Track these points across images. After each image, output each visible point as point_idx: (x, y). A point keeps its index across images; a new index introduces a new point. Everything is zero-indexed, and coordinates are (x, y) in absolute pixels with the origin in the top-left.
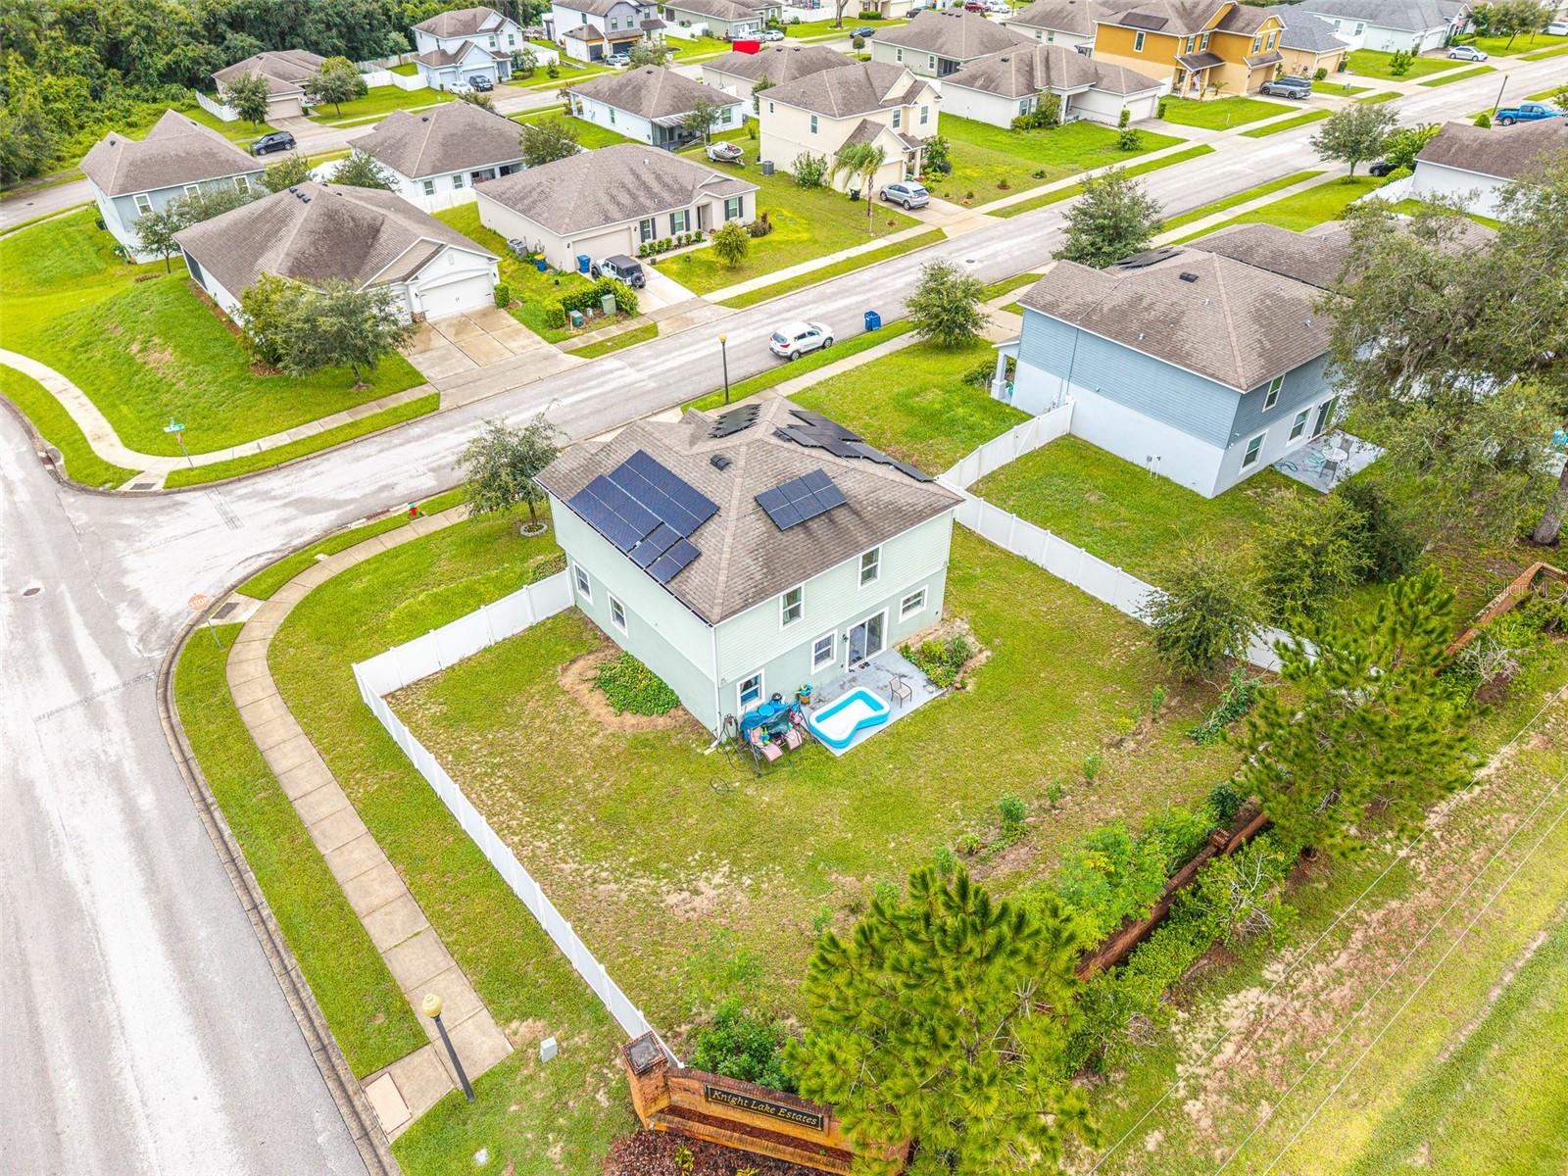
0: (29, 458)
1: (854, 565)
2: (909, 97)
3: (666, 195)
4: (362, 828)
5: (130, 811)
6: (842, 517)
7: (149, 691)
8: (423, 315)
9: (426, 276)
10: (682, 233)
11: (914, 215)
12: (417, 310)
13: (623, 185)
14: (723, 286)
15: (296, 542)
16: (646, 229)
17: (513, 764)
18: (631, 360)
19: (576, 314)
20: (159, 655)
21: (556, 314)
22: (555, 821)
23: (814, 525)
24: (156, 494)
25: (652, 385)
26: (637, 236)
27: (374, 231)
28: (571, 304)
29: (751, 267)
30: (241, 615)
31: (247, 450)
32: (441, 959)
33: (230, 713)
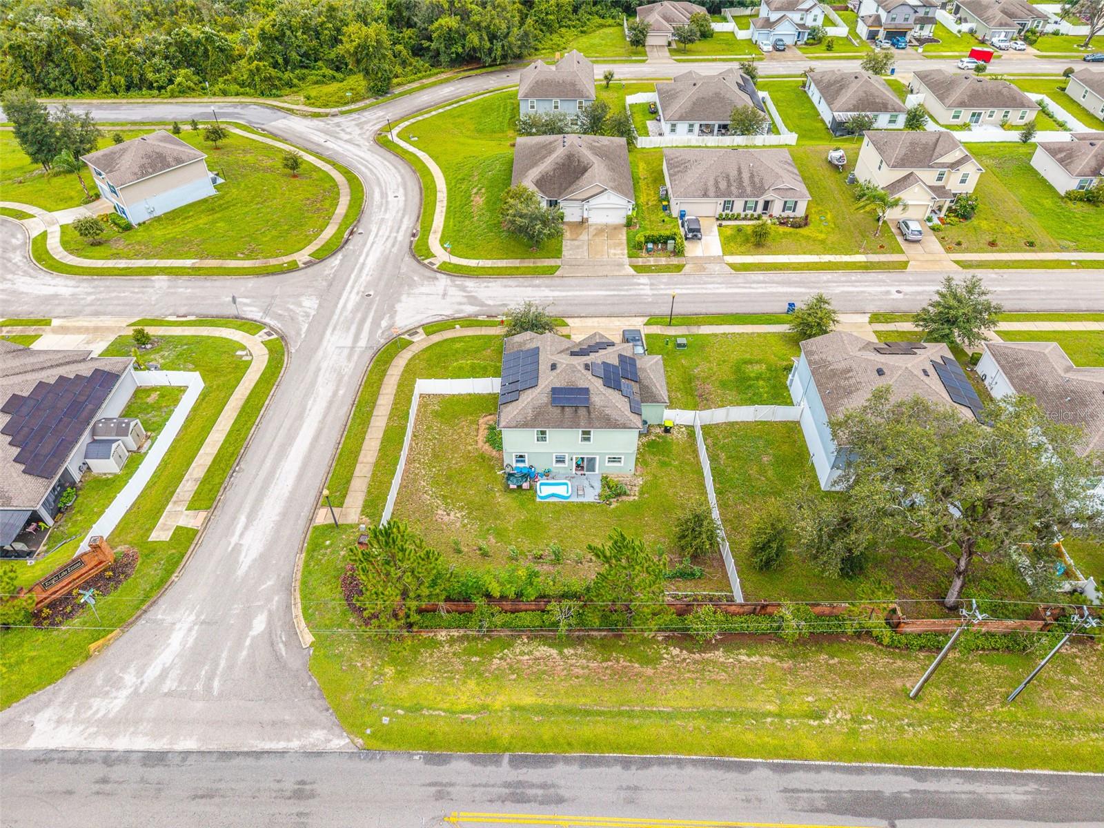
0: (410, 231)
1: (578, 433)
4: (381, 436)
5: (335, 394)
7: (370, 353)
8: (587, 219)
9: (593, 202)
12: (585, 216)
14: (743, 253)
15: (456, 316)
16: (728, 205)
17: (440, 441)
18: (652, 281)
20: (383, 341)
22: (434, 467)
23: (567, 409)
24: (433, 270)
25: (650, 300)
26: (720, 208)
27: (585, 170)
30: (416, 339)
31: (473, 263)
33: (384, 373)
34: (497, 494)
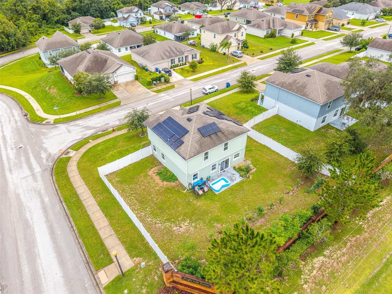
0: (21, 115)
1: (222, 146)
2: (239, 30)
3: (178, 53)
5: (43, 202)
6: (219, 134)
7: (48, 173)
8: (117, 82)
9: (118, 72)
10: (181, 62)
11: (239, 59)
12: (116, 80)
13: (167, 50)
14: (191, 76)
15: (85, 137)
16: (172, 61)
17: (136, 193)
18: (168, 94)
19: (154, 82)
20: (51, 164)
21: (150, 82)
22: (146, 208)
23: (212, 136)
24: (51, 124)
25: (173, 100)
26: (170, 63)
27: (106, 61)
28: (153, 80)
29: (198, 71)
30: (71, 155)
31: (73, 114)
32: (118, 242)
33: (67, 178)
34: (195, 202)
